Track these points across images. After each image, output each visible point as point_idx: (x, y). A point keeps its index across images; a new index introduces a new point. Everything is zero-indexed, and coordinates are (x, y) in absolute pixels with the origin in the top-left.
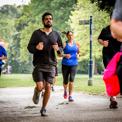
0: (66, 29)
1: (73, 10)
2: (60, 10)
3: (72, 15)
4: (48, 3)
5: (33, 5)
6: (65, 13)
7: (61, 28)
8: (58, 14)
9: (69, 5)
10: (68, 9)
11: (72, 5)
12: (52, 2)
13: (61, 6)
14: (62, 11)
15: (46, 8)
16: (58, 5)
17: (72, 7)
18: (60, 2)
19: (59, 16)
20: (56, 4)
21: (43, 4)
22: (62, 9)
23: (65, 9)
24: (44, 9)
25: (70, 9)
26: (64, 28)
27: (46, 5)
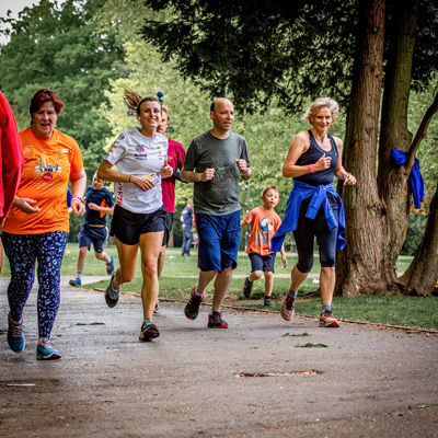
0: (96, 124)
1: (115, 77)
2: (78, 77)
3: (110, 89)
4: (46, 56)
5: (7, 61)
6: (91, 85)
7: (81, 124)
8: (72, 87)
9: (101, 62)
10: (100, 74)
11: (111, 63)
12: (57, 54)
13: (82, 67)
14: (84, 78)
15: (42, 70)
16: (72, 61)
17: (109, 69)
18: (78, 54)
19: (76, 91)
20: (68, 60)
21: (35, 59)
22: (85, 74)
23: (92, 73)
24: (37, 72)
25: (106, 72)
26: (91, 123)
27: (42, 61)
